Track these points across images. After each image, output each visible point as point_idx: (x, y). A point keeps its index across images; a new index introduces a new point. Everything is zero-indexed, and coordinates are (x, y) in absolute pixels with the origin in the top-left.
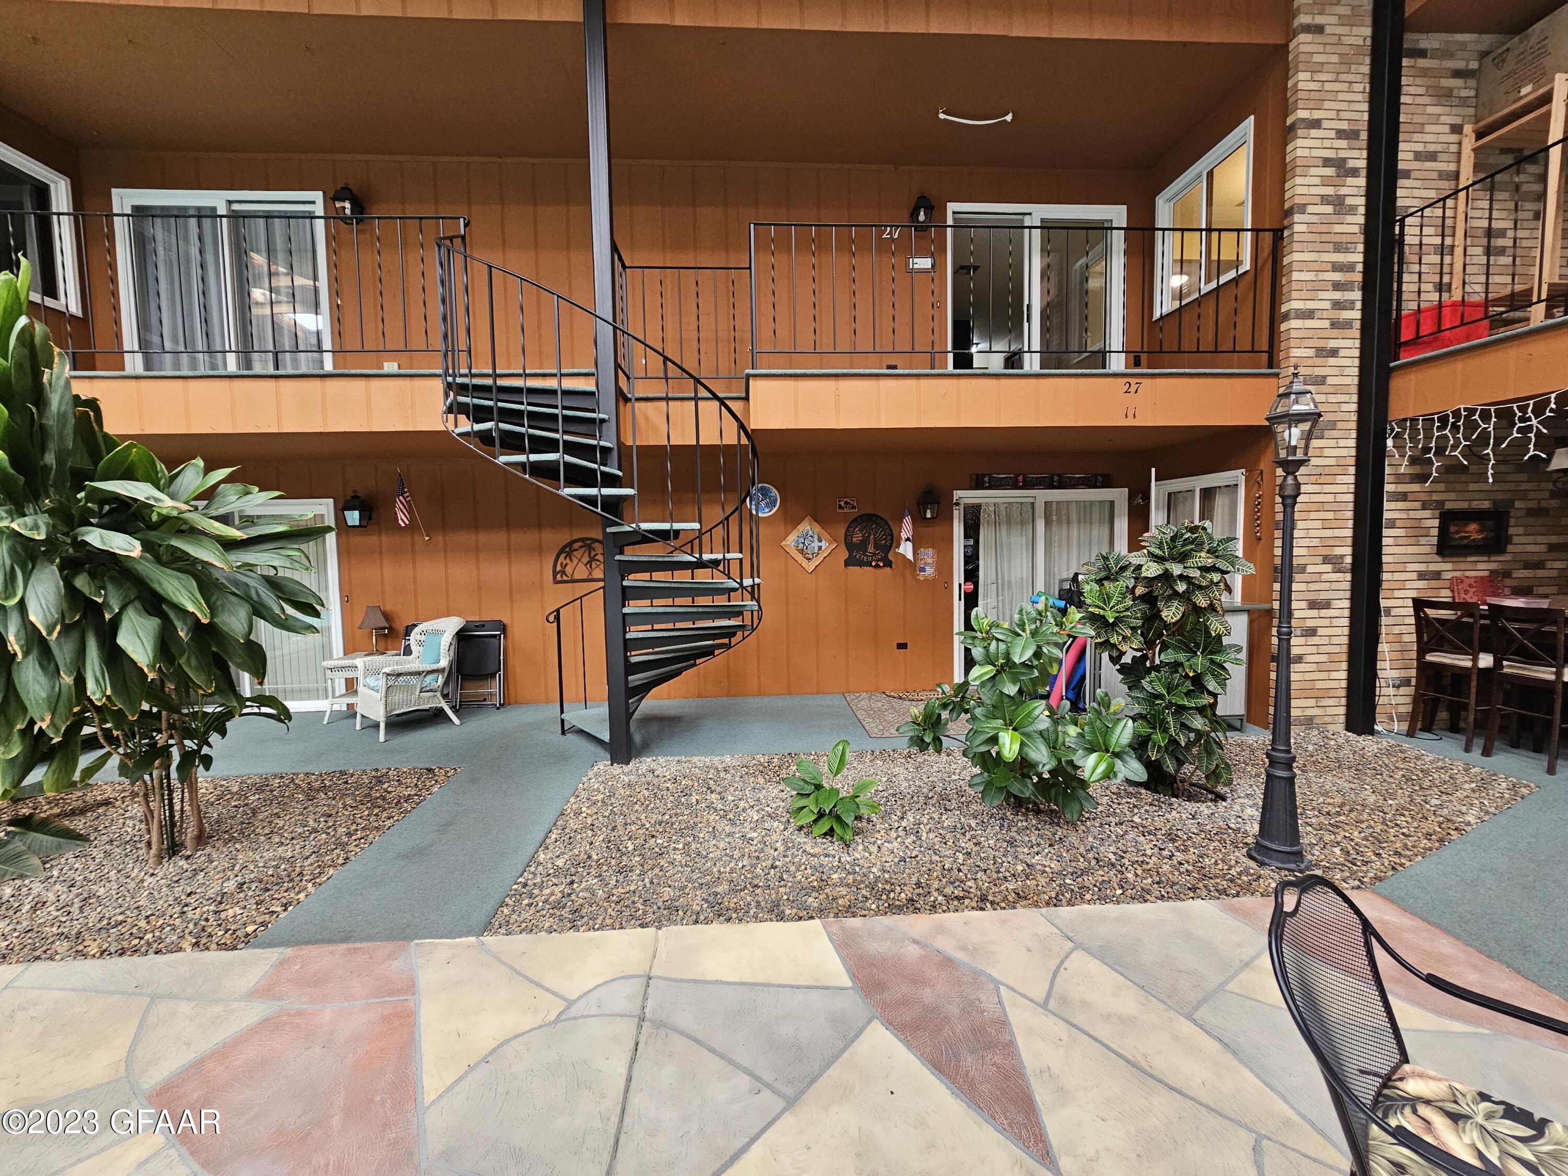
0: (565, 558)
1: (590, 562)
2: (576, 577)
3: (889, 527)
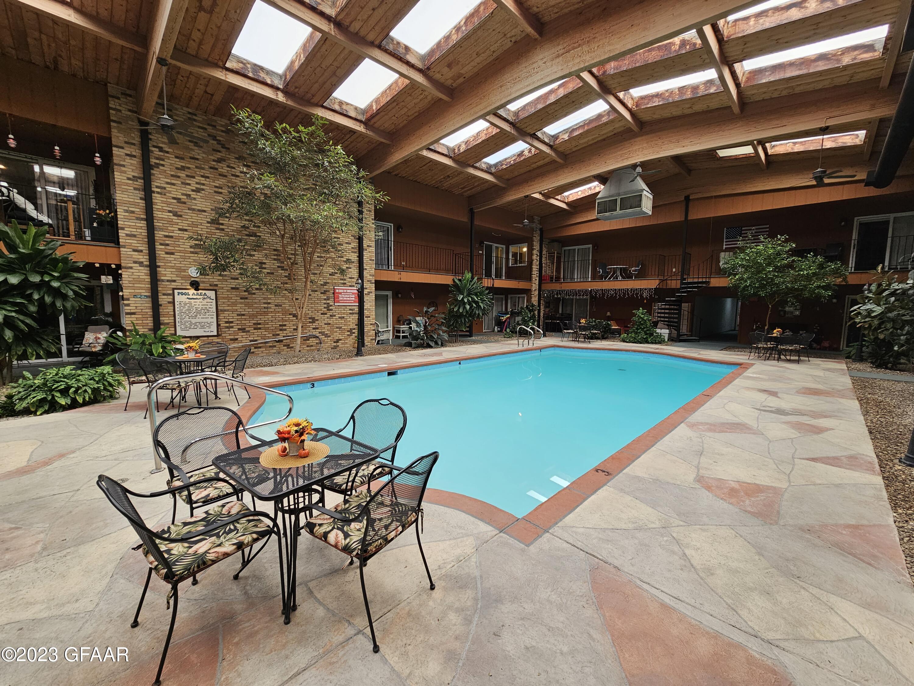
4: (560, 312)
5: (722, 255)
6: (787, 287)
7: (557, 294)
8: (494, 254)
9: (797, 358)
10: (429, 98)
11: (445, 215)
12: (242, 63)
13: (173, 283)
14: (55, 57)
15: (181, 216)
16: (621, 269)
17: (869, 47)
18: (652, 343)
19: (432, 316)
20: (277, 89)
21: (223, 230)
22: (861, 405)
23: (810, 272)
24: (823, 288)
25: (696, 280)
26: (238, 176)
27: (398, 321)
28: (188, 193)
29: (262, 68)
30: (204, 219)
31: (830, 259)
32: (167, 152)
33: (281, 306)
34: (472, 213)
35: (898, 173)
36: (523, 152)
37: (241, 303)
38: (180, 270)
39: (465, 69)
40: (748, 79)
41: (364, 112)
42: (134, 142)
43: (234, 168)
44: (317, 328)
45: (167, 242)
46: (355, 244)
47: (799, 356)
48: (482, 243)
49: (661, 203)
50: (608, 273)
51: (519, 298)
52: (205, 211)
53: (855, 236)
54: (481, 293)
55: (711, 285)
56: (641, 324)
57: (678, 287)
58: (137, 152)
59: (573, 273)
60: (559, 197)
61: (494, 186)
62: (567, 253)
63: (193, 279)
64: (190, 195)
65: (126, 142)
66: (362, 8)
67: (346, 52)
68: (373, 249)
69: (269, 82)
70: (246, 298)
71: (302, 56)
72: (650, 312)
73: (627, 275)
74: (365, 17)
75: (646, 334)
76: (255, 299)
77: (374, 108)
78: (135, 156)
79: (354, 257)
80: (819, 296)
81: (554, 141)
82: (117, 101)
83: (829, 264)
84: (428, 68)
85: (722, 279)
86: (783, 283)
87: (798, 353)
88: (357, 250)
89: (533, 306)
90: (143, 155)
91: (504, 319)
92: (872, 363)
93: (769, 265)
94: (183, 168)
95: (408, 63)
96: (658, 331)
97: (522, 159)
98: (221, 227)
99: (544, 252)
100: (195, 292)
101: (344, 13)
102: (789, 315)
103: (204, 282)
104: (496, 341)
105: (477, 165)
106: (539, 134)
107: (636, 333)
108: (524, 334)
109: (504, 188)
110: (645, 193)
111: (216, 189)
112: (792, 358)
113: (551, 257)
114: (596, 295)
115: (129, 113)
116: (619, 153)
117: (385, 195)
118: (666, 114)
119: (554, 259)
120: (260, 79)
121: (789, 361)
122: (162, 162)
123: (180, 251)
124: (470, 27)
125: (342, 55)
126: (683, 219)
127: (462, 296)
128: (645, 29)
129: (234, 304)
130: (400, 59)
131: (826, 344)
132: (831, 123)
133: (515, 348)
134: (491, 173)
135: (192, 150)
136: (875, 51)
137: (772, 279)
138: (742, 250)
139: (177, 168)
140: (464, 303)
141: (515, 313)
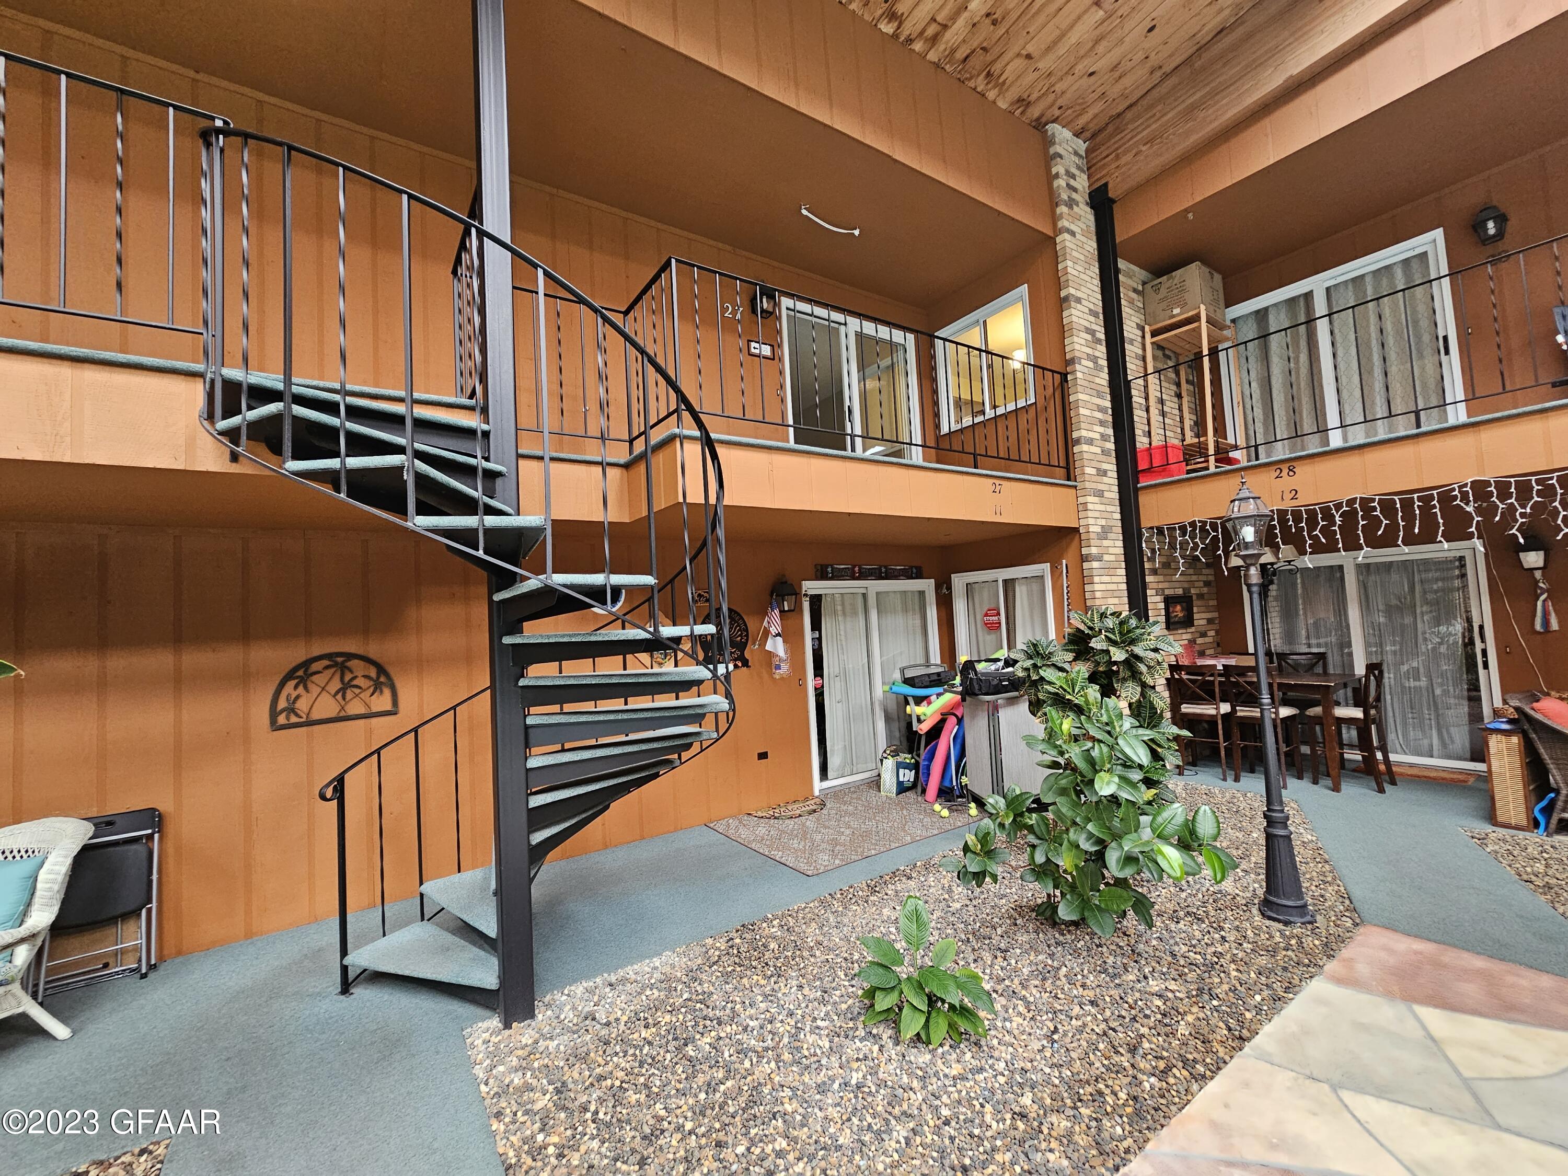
0: (296, 687)
1: (343, 690)
2: (315, 716)
3: (744, 622)
91: (927, 713)
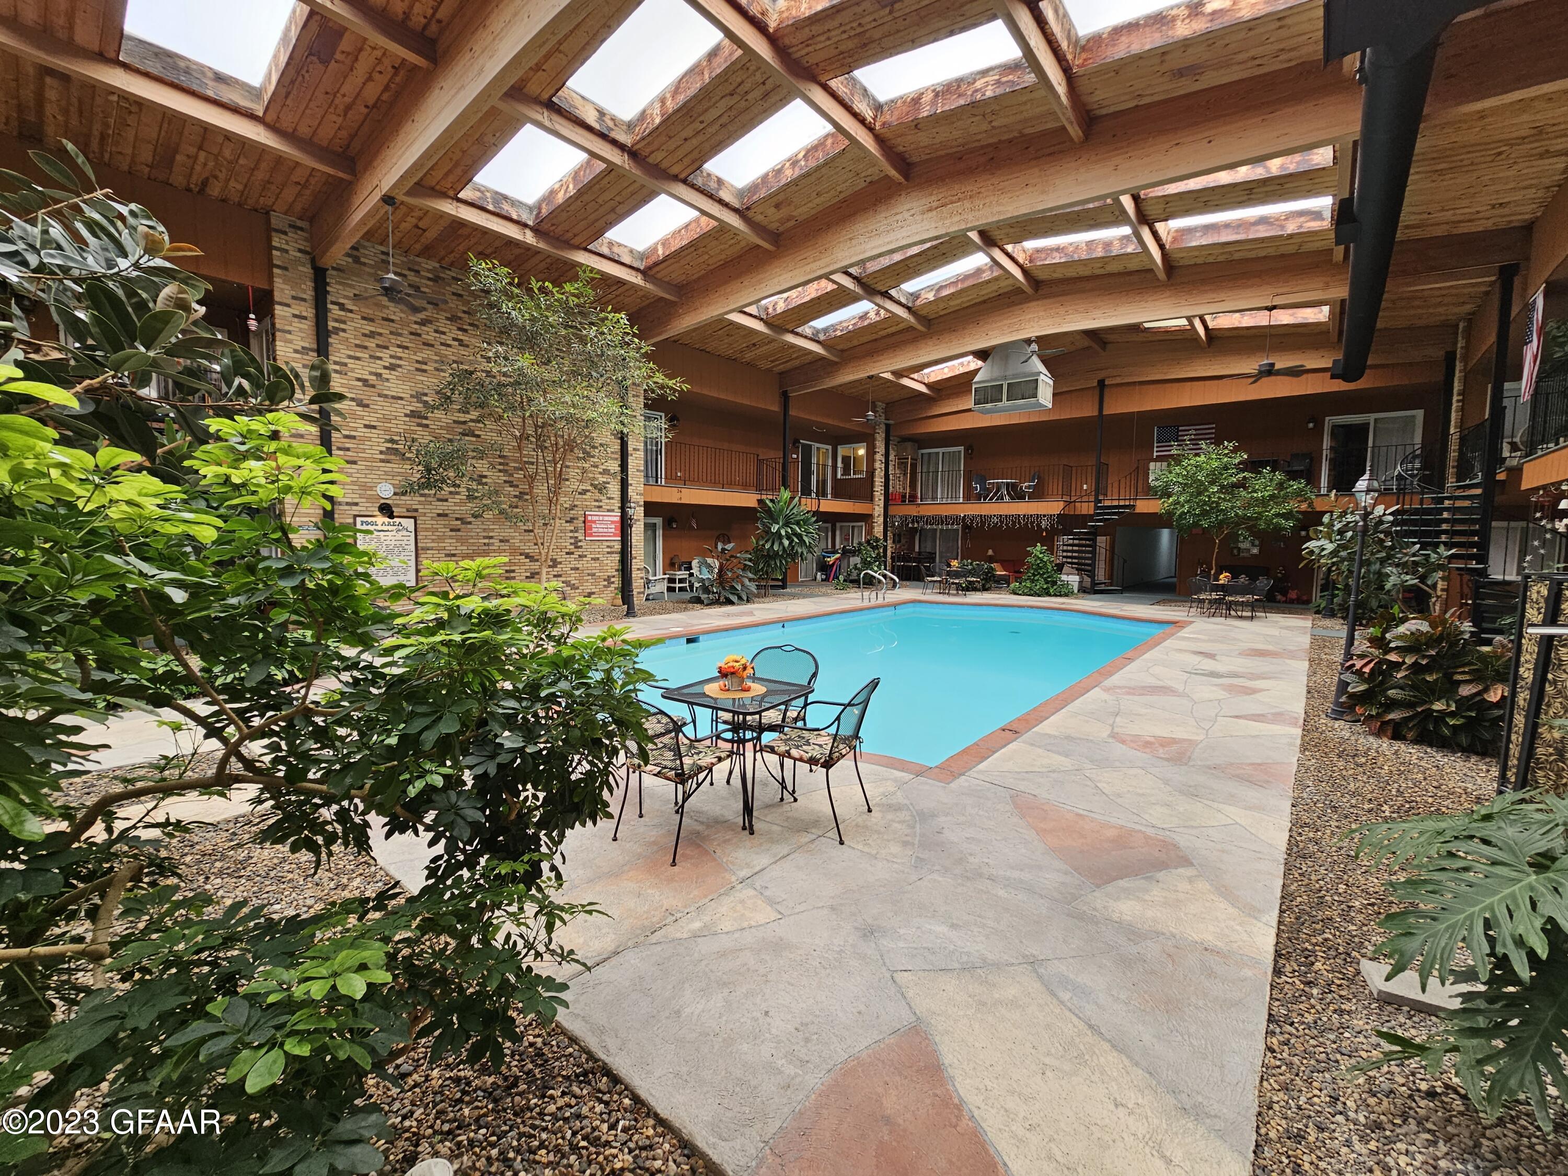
4: (917, 549)
5: (1152, 465)
6: (1237, 514)
7: (913, 522)
8: (814, 460)
9: (1249, 614)
10: (743, 244)
11: (746, 402)
12: (479, 190)
13: (354, 508)
14: (207, 179)
15: (367, 406)
16: (1008, 484)
17: (1316, 215)
18: (1055, 595)
19: (732, 556)
20: (525, 225)
21: (427, 426)
22: (1311, 666)
23: (1267, 494)
24: (1283, 516)
25: (1115, 503)
26: (449, 346)
27: (671, 564)
28: (379, 371)
29: (505, 198)
30: (399, 410)
31: (1293, 475)
32: (351, 311)
33: (508, 541)
34: (785, 396)
35: (1369, 363)
36: (867, 313)
37: (451, 537)
38: (365, 487)
39: (800, 210)
40: (1175, 240)
41: (642, 256)
42: (304, 296)
43: (444, 333)
44: (560, 576)
45: (347, 445)
46: (617, 447)
47: (1253, 610)
48: (796, 441)
49: (1065, 389)
50: (990, 491)
51: (853, 527)
52: (401, 398)
53: (1326, 443)
54: (806, 521)
55: (1137, 511)
56: (1039, 568)
57: (1091, 512)
58: (309, 312)
59: (935, 491)
60: (915, 376)
61: (822, 358)
62: (926, 458)
63: (383, 501)
64: (380, 375)
65: (294, 298)
66: (670, 138)
67: (636, 185)
68: (641, 454)
69: (515, 217)
70: (459, 530)
71: (571, 186)
72: (1051, 550)
73: (1017, 495)
74: (672, 148)
75: (1047, 583)
76: (471, 530)
77: (660, 252)
78: (305, 318)
79: (614, 466)
80: (1278, 529)
81: (914, 301)
82: (283, 236)
83: (1291, 483)
84: (748, 209)
85: (1152, 502)
86: (1232, 508)
87: (1253, 606)
88: (618, 456)
89: (877, 540)
90: (317, 316)
91: (831, 560)
92: (1343, 618)
93: (1212, 483)
94: (372, 335)
95: (721, 202)
96: (1064, 577)
97: (866, 323)
98: (425, 422)
99: (892, 457)
100: (387, 520)
101: (646, 142)
102: (1245, 554)
103: (398, 506)
104: (825, 595)
105: (799, 330)
106: (893, 292)
107: (1033, 581)
108: (870, 582)
109: (836, 363)
110: (1042, 377)
111: (418, 366)
112: (1245, 614)
113: (902, 464)
114: (972, 523)
115: (299, 255)
116: (1005, 322)
117: (683, 382)
118: (1071, 273)
119: (906, 467)
120: (504, 213)
121: (1241, 617)
122: (342, 326)
123: (365, 459)
124: (812, 164)
125: (629, 190)
126: (1096, 413)
127: (777, 527)
128: (1043, 192)
129: (441, 539)
130: (711, 196)
131: (1293, 595)
132: (1277, 301)
133: (858, 604)
134: (818, 342)
135: (387, 308)
136: (1323, 219)
137: (1217, 503)
138: (1177, 460)
139: (365, 335)
140: (780, 537)
141: (850, 551)
